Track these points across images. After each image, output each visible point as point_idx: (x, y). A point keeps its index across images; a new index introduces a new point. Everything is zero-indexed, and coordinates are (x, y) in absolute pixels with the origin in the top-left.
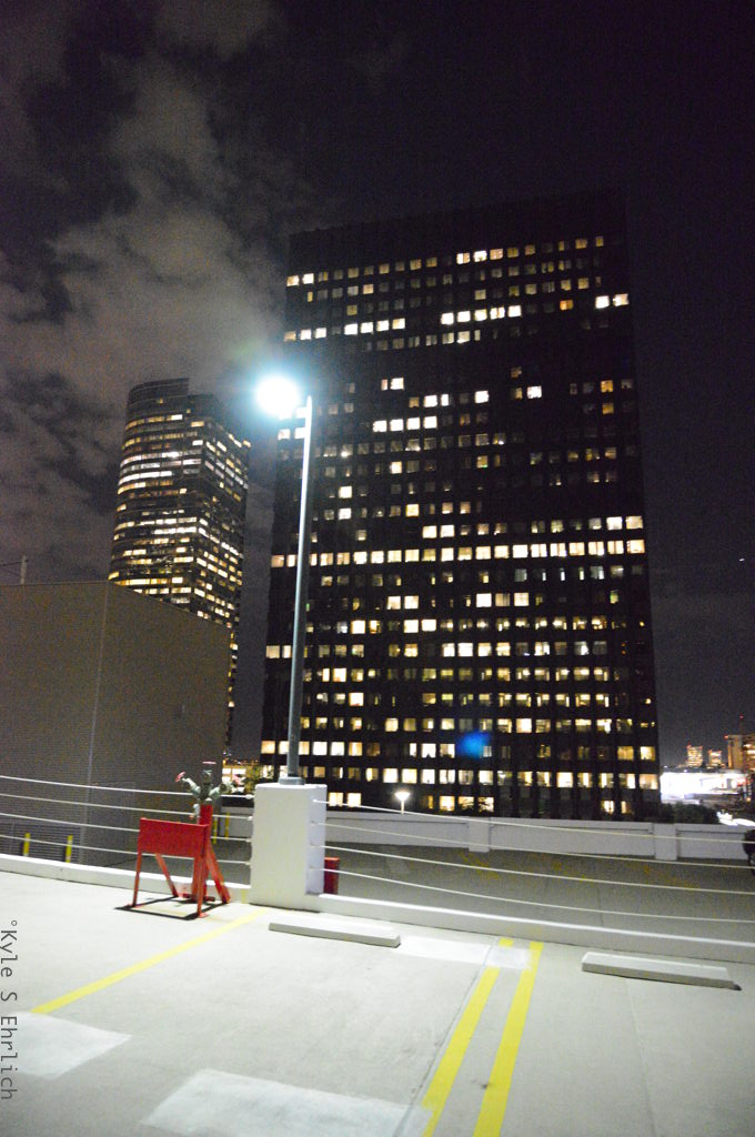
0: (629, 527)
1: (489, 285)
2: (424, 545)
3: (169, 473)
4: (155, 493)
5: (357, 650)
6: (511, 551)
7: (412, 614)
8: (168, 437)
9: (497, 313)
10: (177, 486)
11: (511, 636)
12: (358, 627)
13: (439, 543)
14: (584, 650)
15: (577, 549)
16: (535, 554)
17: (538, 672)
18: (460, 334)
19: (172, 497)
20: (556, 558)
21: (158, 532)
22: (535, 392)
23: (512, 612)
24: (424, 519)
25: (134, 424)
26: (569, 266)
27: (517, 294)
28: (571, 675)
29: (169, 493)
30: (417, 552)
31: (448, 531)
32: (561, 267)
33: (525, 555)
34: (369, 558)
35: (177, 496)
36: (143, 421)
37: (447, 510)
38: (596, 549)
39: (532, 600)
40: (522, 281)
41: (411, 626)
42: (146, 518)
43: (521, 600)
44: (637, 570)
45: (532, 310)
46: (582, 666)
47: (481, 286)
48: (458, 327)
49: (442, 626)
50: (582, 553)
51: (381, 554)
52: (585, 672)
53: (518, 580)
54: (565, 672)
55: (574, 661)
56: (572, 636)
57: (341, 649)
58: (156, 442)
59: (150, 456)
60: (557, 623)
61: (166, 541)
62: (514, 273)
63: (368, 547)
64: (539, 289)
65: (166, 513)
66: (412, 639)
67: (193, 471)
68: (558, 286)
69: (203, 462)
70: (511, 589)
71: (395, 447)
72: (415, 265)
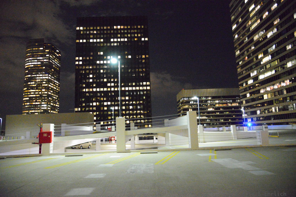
0: (147, 84)
1: (121, 33)
2: (108, 87)
3: (40, 63)
4: (36, 68)
5: (95, 108)
6: (125, 89)
7: (105, 101)
8: (39, 53)
9: (122, 40)
10: (42, 66)
11: (125, 105)
12: (94, 104)
13: (111, 87)
14: (139, 107)
15: (138, 88)
16: (130, 89)
17: (130, 112)
18: (115, 43)
19: (41, 69)
20: (134, 90)
21: (37, 78)
22: (130, 57)
23: (125, 100)
24: (108, 82)
25: (29, 49)
26: (137, 31)
27: (126, 36)
28: (136, 112)
29: (40, 68)
30: (106, 89)
31: (113, 84)
32: (135, 31)
33: (128, 89)
34: (96, 90)
35: (42, 69)
36: (32, 49)
37: (112, 80)
38: (141, 88)
39: (129, 98)
40: (127, 33)
41: (105, 104)
42: (34, 74)
43: (127, 98)
44: (148, 92)
45: (129, 40)
46: (138, 110)
47: (119, 34)
48: (114, 42)
49: (112, 103)
50: (139, 89)
51: (99, 89)
52: (139, 111)
53: (126, 94)
54: (135, 112)
55: (137, 110)
56: (136, 105)
57: (91, 108)
58: (36, 55)
59: (34, 58)
60: (134, 102)
61: (40, 80)
62: (126, 31)
63: (96, 87)
64: (131, 35)
65: (39, 73)
66: (106, 106)
67: (47, 63)
68: (134, 35)
69: (49, 60)
70: (125, 96)
71: (101, 67)
72: (105, 28)
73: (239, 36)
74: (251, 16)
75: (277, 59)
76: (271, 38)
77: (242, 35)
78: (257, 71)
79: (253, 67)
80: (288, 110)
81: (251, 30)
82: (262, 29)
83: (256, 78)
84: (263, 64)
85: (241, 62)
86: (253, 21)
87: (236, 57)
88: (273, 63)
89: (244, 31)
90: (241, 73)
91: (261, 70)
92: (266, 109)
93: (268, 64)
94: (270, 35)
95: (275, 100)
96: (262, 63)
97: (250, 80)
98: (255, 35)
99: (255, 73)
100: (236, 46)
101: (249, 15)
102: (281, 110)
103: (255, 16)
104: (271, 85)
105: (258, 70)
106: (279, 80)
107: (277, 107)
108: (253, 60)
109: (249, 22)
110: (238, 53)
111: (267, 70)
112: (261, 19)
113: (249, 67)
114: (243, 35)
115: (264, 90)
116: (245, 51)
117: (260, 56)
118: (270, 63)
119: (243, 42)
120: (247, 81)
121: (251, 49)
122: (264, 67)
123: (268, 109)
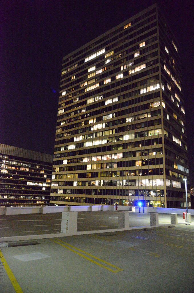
73: (68, 94)
74: (88, 78)
75: (112, 130)
76: (109, 106)
77: (72, 94)
78: (83, 136)
79: (80, 131)
80: (116, 185)
81: (85, 91)
82: (100, 94)
83: (80, 144)
84: (93, 131)
85: (64, 123)
86: (90, 83)
87: (58, 115)
88: (106, 132)
89: (76, 90)
90: (61, 135)
91: (89, 136)
92: (87, 181)
93: (99, 132)
94: (108, 102)
95: (101, 172)
96: (92, 129)
97: (72, 145)
98: (90, 99)
99: (80, 138)
100: (61, 104)
101: (87, 76)
102: (107, 184)
103: (94, 78)
104: (99, 156)
105: (85, 136)
106: (110, 152)
107: (102, 181)
108: (81, 123)
109: (85, 82)
110: (61, 112)
111: (97, 138)
112: (101, 83)
113: (74, 131)
114: (74, 95)
115: (89, 160)
116: (72, 112)
117: (91, 122)
118: (102, 132)
119: (71, 101)
120: (68, 146)
121: (81, 111)
122: (94, 134)
123: (90, 182)
